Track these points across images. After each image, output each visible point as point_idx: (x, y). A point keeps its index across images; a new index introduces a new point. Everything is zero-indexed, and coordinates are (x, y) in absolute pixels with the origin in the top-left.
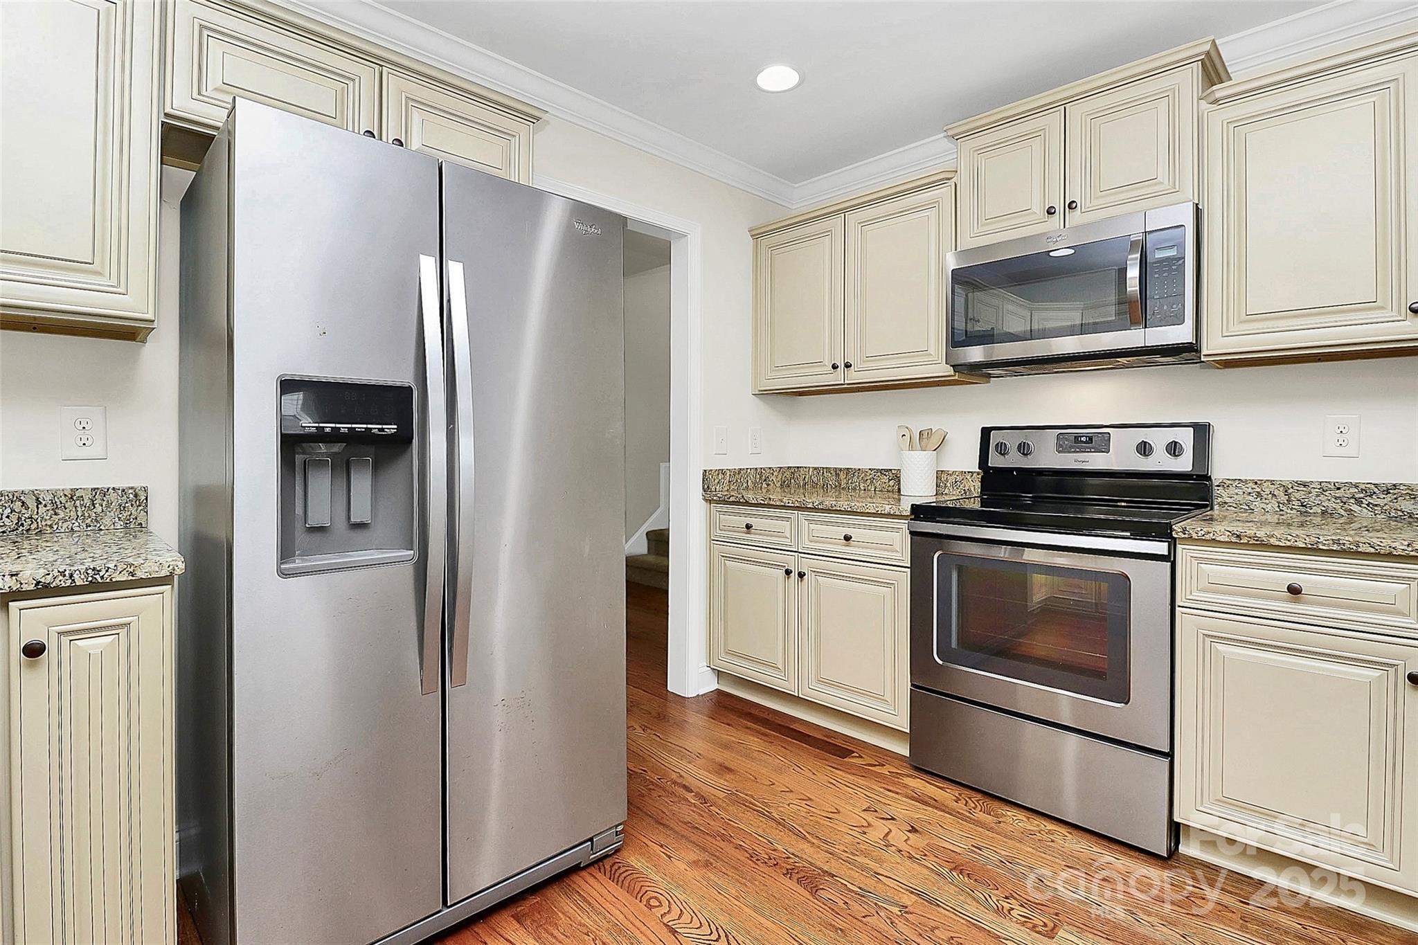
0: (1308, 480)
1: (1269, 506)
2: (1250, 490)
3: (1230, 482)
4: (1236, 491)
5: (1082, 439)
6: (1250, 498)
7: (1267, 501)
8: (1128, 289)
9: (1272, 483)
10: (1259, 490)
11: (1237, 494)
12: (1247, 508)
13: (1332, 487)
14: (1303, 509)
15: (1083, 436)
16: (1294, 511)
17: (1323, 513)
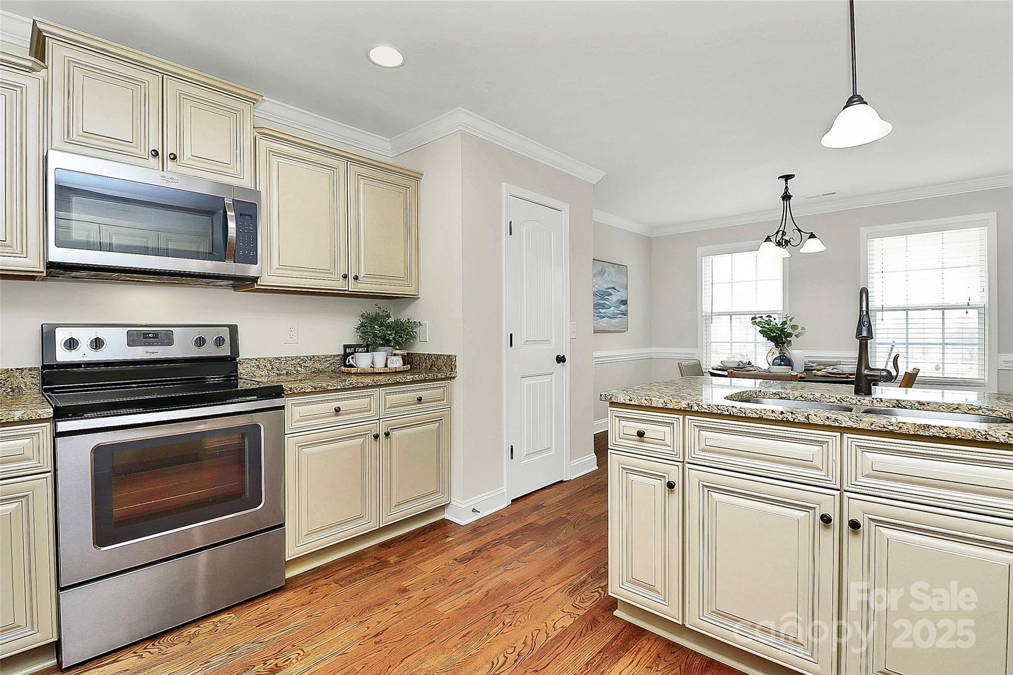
0: (281, 356)
1: (263, 372)
2: (253, 364)
3: (243, 361)
4: (247, 366)
5: (150, 335)
6: (254, 369)
7: (262, 370)
8: (229, 234)
9: (264, 359)
10: (258, 364)
11: (247, 367)
12: (252, 375)
13: (290, 359)
14: (278, 372)
15: (150, 334)
16: (275, 374)
17: (287, 373)
